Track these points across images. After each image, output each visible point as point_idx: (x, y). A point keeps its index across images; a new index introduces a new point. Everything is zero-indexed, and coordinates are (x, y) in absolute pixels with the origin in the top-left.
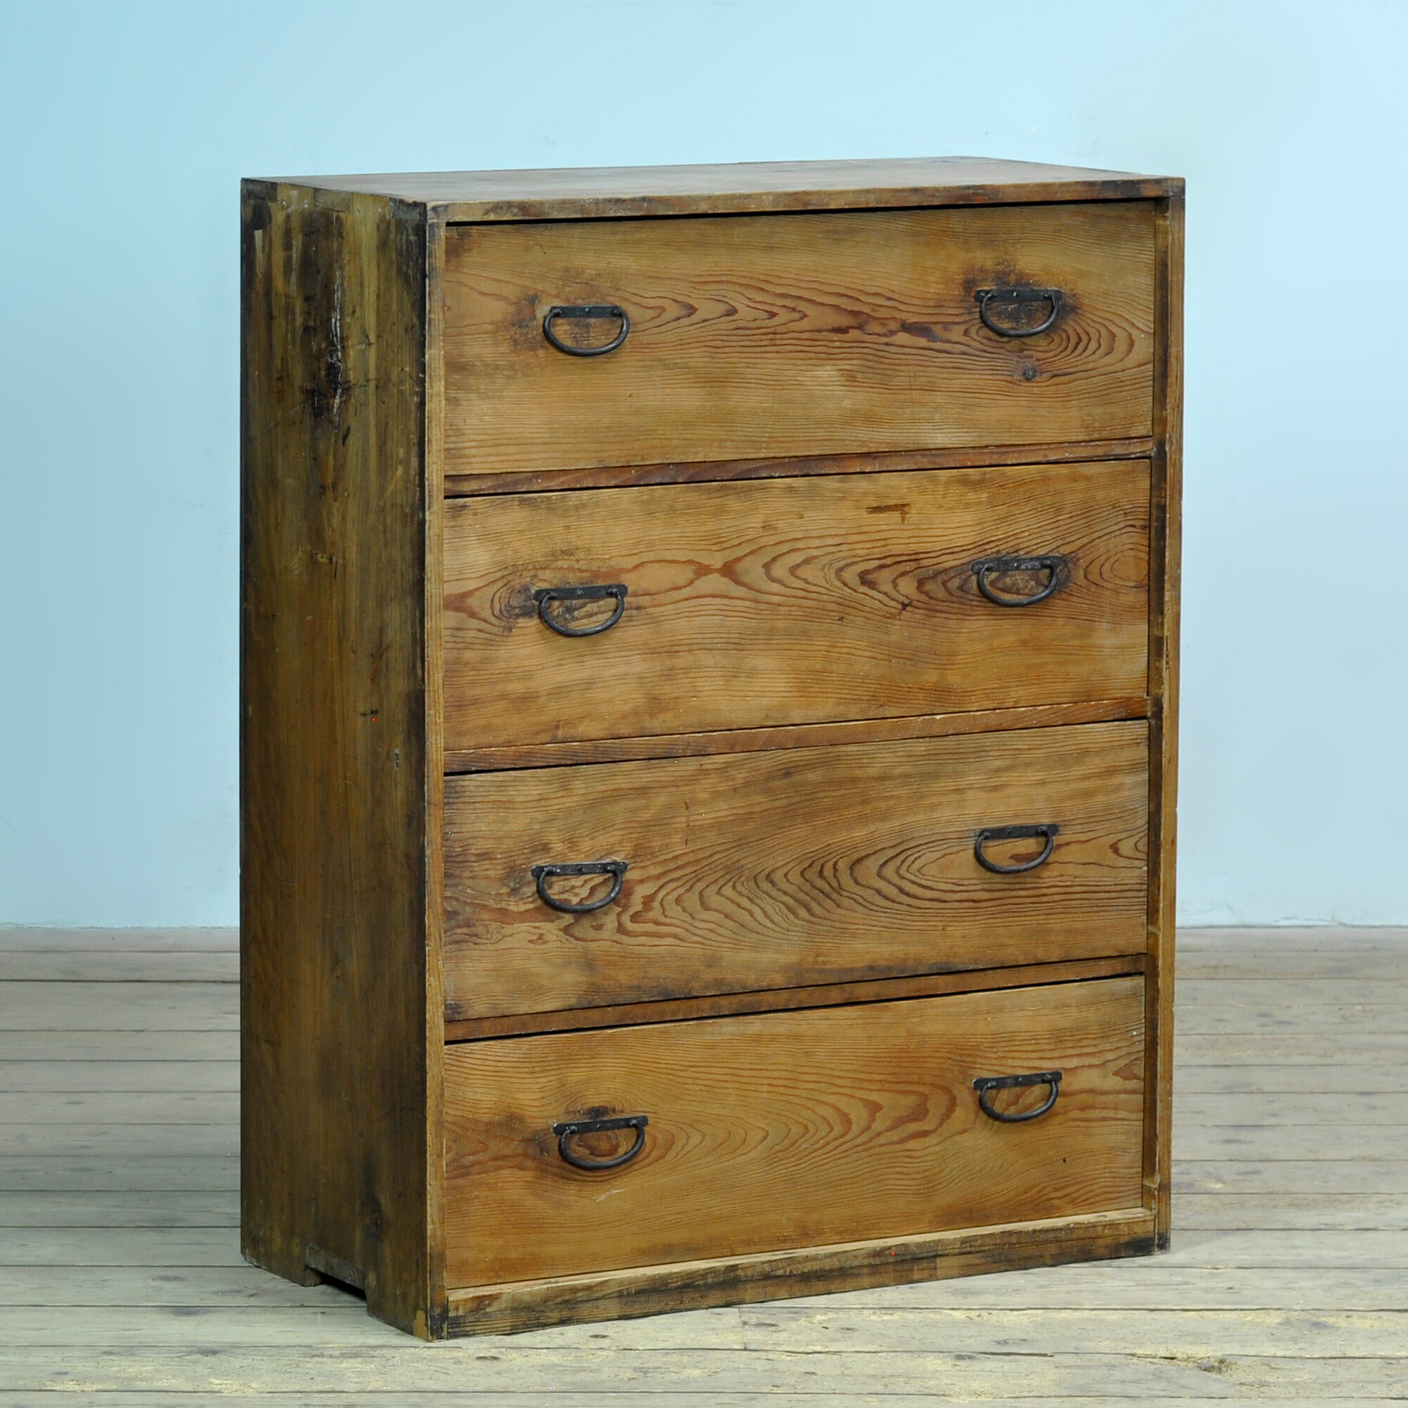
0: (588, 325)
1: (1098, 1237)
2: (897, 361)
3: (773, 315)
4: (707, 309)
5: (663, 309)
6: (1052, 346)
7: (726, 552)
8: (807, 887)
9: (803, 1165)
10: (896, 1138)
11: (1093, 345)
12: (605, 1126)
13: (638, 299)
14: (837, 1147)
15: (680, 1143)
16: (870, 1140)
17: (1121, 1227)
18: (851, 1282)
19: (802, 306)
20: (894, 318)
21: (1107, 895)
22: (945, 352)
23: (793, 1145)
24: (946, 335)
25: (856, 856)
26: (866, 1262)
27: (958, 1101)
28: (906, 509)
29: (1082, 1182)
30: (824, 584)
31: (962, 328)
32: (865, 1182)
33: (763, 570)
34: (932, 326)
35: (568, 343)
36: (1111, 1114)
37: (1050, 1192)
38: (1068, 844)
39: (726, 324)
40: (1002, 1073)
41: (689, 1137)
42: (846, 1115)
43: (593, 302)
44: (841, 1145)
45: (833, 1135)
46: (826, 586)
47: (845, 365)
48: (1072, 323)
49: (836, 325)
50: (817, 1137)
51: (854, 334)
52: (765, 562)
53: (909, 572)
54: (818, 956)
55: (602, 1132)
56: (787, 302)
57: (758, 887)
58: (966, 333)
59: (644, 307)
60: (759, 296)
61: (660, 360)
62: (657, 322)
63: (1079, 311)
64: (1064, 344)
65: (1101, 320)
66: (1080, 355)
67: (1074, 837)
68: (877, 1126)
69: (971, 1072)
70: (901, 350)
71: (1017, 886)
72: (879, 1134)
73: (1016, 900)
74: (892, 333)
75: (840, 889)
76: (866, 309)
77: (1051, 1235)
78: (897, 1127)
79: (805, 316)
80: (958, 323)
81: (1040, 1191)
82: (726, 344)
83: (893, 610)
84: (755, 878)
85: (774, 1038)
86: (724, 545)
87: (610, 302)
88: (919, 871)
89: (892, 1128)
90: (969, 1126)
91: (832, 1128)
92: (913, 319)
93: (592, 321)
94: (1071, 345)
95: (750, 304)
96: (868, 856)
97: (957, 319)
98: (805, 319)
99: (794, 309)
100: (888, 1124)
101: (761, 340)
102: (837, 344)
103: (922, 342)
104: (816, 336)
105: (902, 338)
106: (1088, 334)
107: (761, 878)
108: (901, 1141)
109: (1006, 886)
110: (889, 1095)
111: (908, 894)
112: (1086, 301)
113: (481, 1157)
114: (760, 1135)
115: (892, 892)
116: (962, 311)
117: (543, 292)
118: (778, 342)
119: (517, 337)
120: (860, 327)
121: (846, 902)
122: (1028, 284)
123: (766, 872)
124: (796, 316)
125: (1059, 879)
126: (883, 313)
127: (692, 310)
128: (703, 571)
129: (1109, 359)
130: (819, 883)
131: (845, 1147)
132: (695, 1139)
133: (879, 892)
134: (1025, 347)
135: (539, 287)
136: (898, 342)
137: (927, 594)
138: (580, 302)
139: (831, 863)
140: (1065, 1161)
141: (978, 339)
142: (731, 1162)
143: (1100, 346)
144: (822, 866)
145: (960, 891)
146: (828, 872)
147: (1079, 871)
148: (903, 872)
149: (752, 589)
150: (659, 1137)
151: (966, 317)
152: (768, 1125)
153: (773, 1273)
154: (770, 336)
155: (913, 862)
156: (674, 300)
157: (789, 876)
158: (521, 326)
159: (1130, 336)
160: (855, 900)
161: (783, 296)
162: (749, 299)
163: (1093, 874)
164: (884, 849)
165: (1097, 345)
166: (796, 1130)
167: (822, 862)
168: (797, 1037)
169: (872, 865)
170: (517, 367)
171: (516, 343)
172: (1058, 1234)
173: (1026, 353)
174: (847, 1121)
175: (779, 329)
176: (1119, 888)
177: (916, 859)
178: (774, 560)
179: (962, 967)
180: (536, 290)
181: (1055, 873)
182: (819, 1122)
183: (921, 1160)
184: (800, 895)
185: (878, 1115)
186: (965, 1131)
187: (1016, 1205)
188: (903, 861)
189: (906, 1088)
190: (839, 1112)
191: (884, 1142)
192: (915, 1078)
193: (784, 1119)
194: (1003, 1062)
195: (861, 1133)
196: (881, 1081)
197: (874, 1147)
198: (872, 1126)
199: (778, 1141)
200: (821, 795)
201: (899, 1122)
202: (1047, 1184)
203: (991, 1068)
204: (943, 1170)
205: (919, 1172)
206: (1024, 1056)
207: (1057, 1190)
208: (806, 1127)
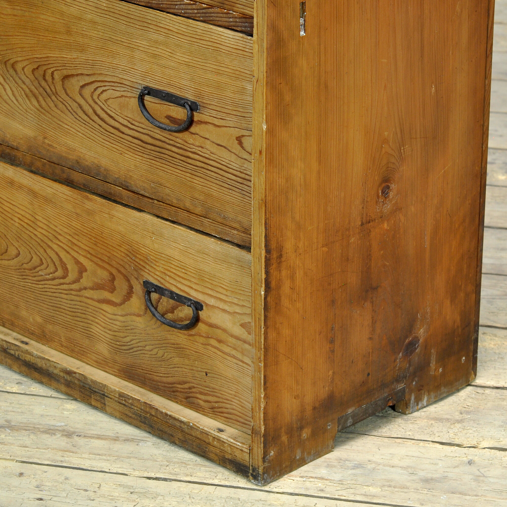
1: (209, 444)
8: (36, 83)
9: (40, 286)
10: (95, 297)
14: (61, 284)
16: (80, 290)
17: (226, 445)
18: (54, 384)
21: (234, 178)
23: (35, 268)
25: (65, 73)
26: (62, 374)
27: (134, 290)
29: (219, 397)
32: (78, 319)
36: (239, 356)
37: (197, 393)
38: (206, 123)
40: (163, 284)
42: (65, 264)
44: (63, 284)
45: (58, 274)
50: (48, 271)
54: (45, 138)
57: (8, 71)
67: (210, 120)
68: (84, 282)
69: (143, 273)
71: (171, 142)
72: (85, 289)
73: (170, 153)
75: (56, 94)
77: (178, 424)
78: (97, 289)
81: (190, 388)
84: (5, 63)
85: (21, 187)
88: (106, 101)
89: (92, 289)
90: (141, 314)
91: (56, 270)
96: (73, 76)
100: (90, 284)
107: (9, 66)
108: (100, 301)
109: (163, 139)
110: (91, 263)
111: (98, 116)
114: (16, 251)
115: (90, 112)
121: (61, 105)
123: (12, 61)
125: (200, 149)
130: (43, 83)
133: (80, 107)
139: (50, 71)
140: (206, 375)
144: (45, 71)
145: (133, 129)
146: (48, 77)
147: (214, 149)
148: (95, 97)
152: (20, 246)
153: (8, 350)
155: (102, 93)
157: (25, 70)
160: (66, 106)
163: (225, 155)
164: (82, 74)
167: (45, 68)
168: (34, 194)
169: (76, 83)
172: (182, 425)
174: (66, 270)
176: (243, 176)
177: (104, 91)
179: (134, 189)
181: (197, 144)
182: (49, 260)
183: (111, 321)
184: (33, 88)
185: (84, 274)
186: (139, 315)
187: (174, 389)
188: (95, 90)
189: (100, 263)
190: (61, 260)
191: (88, 296)
192: (106, 259)
193: (28, 247)
194: (164, 276)
195: (74, 282)
196: (85, 250)
197: (82, 296)
198: (81, 281)
199: (26, 261)
200: (42, 17)
201: (97, 287)
202: (195, 386)
203: (156, 277)
204: (125, 337)
205: (110, 330)
206: (178, 278)
207: (201, 393)
208: (41, 260)
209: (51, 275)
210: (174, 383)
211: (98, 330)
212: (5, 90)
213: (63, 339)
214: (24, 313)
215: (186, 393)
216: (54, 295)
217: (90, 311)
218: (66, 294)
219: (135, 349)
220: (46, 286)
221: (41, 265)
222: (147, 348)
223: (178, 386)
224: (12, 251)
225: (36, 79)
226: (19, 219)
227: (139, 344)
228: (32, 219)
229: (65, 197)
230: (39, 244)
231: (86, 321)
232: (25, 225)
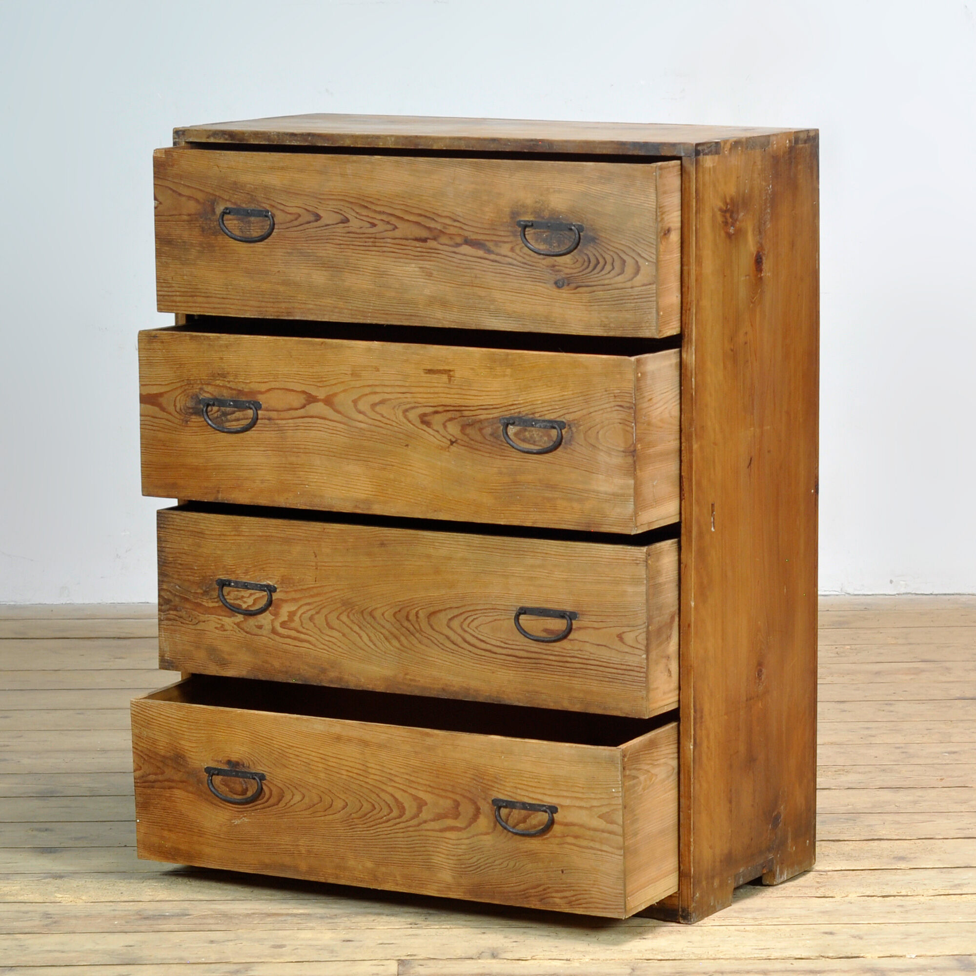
0: (249, 222)
2: (462, 265)
3: (374, 225)
4: (328, 218)
5: (300, 216)
6: (577, 265)
7: (328, 388)
8: (398, 625)
9: (372, 832)
10: (437, 827)
11: (608, 267)
12: (237, 774)
13: (282, 207)
14: (396, 824)
15: (288, 797)
16: (419, 825)
19: (393, 220)
20: (460, 235)
21: (615, 670)
22: (496, 261)
23: (366, 815)
24: (497, 250)
25: (432, 610)
27: (481, 811)
28: (451, 373)
29: (576, 890)
30: (394, 419)
31: (508, 246)
33: (353, 404)
34: (487, 243)
35: (237, 233)
36: (597, 846)
37: (551, 893)
38: (585, 628)
39: (340, 229)
40: (513, 798)
41: (293, 795)
42: (402, 804)
43: (252, 206)
44: (399, 823)
45: (392, 815)
46: (396, 421)
47: (427, 264)
48: (591, 249)
49: (418, 236)
50: (381, 814)
51: (432, 244)
52: (353, 398)
53: (455, 419)
55: (237, 779)
56: (384, 217)
57: (365, 619)
58: (512, 250)
59: (286, 212)
60: (364, 212)
61: (298, 249)
62: (296, 223)
63: (597, 241)
64: (586, 264)
65: (613, 249)
66: (598, 273)
67: (590, 624)
68: (424, 816)
69: (491, 792)
70: (464, 258)
71: (549, 652)
72: (425, 822)
73: (547, 662)
74: (458, 245)
75: (420, 631)
76: (439, 227)
78: (438, 820)
79: (396, 228)
80: (505, 242)
81: (544, 890)
82: (342, 242)
83: (442, 444)
85: (349, 739)
86: (325, 383)
87: (263, 207)
88: (477, 628)
89: (433, 820)
90: (490, 831)
91: (392, 811)
92: (474, 237)
93: (252, 219)
94: (592, 266)
95: (358, 216)
96: (440, 611)
97: (505, 239)
98: (396, 230)
99: (388, 223)
100: (431, 816)
101: (366, 242)
102: (419, 249)
103: (481, 253)
104: (404, 242)
105: (466, 249)
106: (604, 258)
108: (441, 831)
109: (540, 651)
110: (432, 796)
111: (469, 644)
112: (603, 235)
113: (160, 777)
114: (343, 804)
115: (458, 640)
116: (509, 234)
117: (220, 197)
118: (377, 244)
119: (204, 225)
120: (435, 239)
121: (425, 640)
122: (558, 218)
124: (390, 227)
125: (580, 652)
126: (452, 230)
127: (318, 218)
128: (311, 399)
129: (620, 279)
131: (402, 825)
132: (298, 798)
133: (448, 638)
134: (557, 264)
135: (217, 194)
136: (463, 252)
137: (467, 435)
138: (244, 205)
139: (414, 612)
140: (563, 872)
141: (521, 254)
142: (323, 818)
143: (613, 268)
144: (408, 612)
145: (506, 648)
146: (412, 617)
147: (595, 649)
148: (465, 626)
149: (346, 417)
150: (274, 789)
151: (511, 239)
152: (347, 798)
154: (372, 240)
155: (472, 621)
156: (306, 209)
157: (385, 615)
158: (206, 219)
159: (637, 262)
160: (431, 640)
161: (380, 212)
162: (357, 213)
163: (605, 653)
164: (451, 608)
165: (611, 267)
166: (367, 807)
167: (408, 609)
168: (366, 742)
169: (443, 617)
170: (204, 245)
171: (203, 230)
173: (557, 268)
174: (402, 809)
175: (378, 236)
176: (624, 667)
177: (474, 619)
178: (360, 398)
180: (216, 195)
181: (576, 648)
182: (382, 804)
183: (455, 847)
184: (394, 630)
185: (424, 808)
186: (487, 834)
187: (527, 895)
188: (465, 620)
189: (443, 794)
190: (396, 800)
191: (428, 828)
192: (449, 788)
193: (358, 796)
194: (515, 790)
195: (412, 818)
196: (425, 785)
197: (422, 830)
198: (420, 815)
199: (354, 811)
200: (406, 563)
201: (439, 817)
202: (550, 886)
203: (506, 793)
204: (472, 858)
205: (454, 856)
206: (530, 789)
207: (557, 891)
208: (373, 806)
209: (385, 818)
210: (527, 889)
211: (439, 859)
212: (360, 637)
213: (398, 878)
214: (351, 863)
215: (541, 895)
216: (389, 836)
217: (430, 842)
218: (403, 832)
219: (483, 867)
220: (379, 830)
221: (373, 810)
222: (497, 863)
223: (531, 891)
224: (338, 804)
225: (398, 620)
226: (347, 771)
227: (487, 862)
228: (363, 768)
229: (403, 739)
230: (371, 791)
231: (426, 853)
232: (355, 776)
